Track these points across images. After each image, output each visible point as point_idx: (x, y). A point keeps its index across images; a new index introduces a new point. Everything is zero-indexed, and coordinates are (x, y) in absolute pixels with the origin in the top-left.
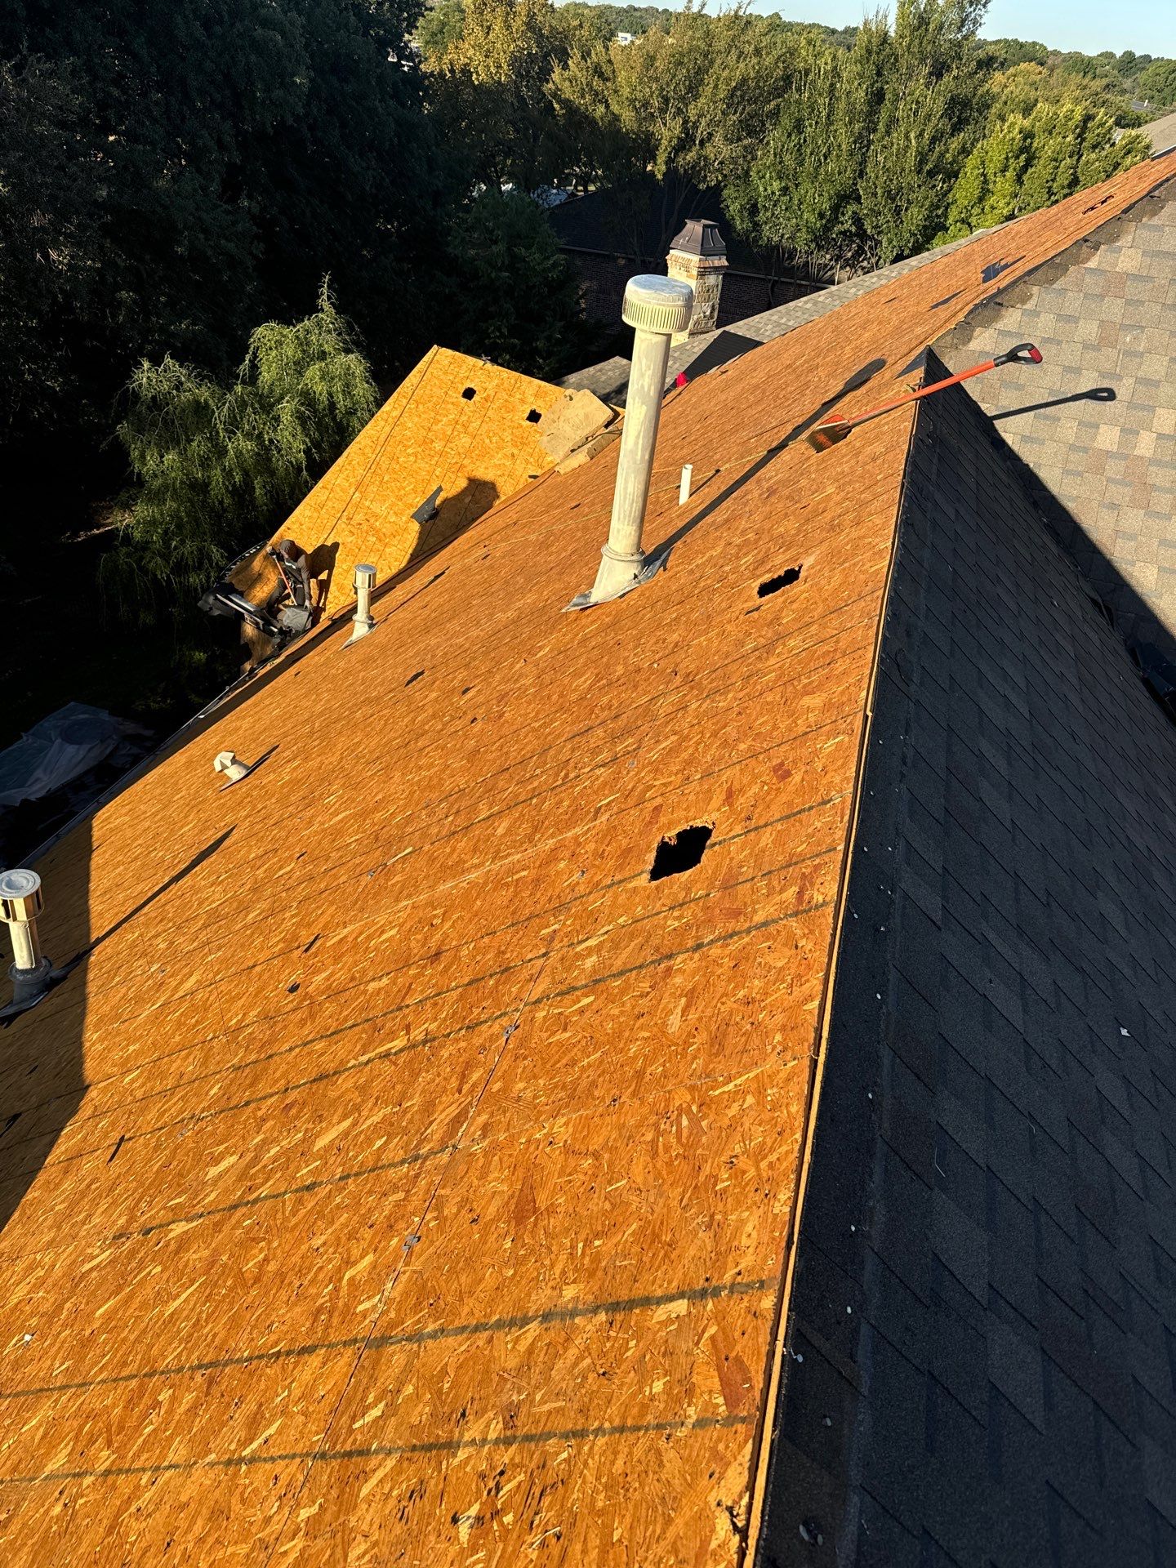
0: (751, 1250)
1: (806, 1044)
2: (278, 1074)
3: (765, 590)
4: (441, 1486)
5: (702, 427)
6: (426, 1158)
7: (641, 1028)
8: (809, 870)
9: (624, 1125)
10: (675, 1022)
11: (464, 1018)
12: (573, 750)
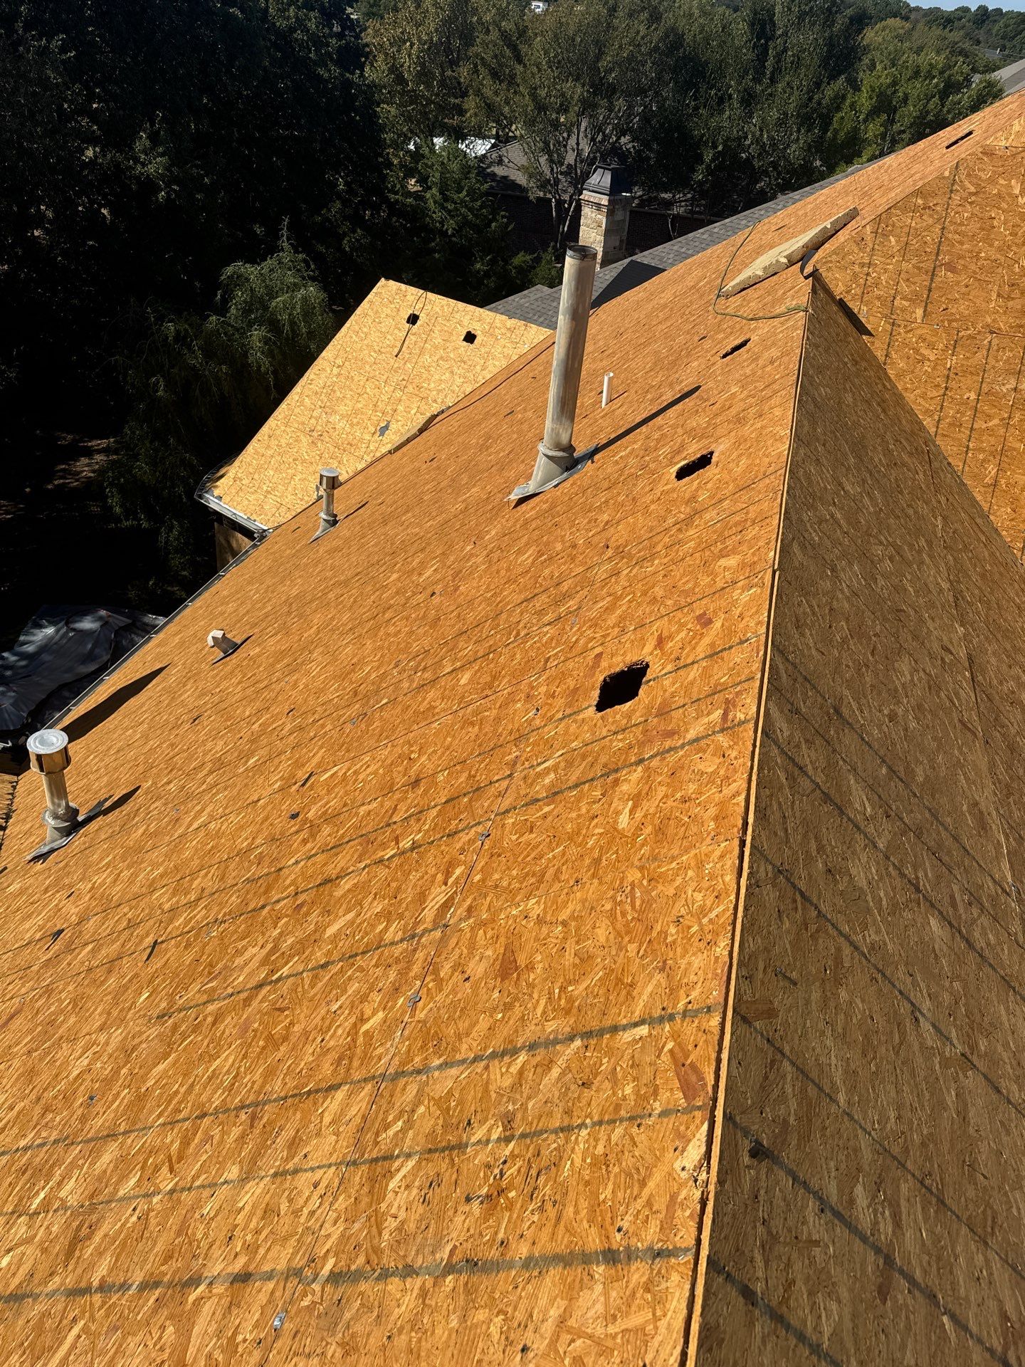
0: (699, 984)
1: (736, 829)
2: (288, 882)
3: (682, 474)
4: (454, 1176)
5: (619, 342)
6: (422, 935)
7: (596, 826)
8: (731, 696)
9: (586, 899)
10: (624, 821)
11: (445, 829)
12: (522, 613)
